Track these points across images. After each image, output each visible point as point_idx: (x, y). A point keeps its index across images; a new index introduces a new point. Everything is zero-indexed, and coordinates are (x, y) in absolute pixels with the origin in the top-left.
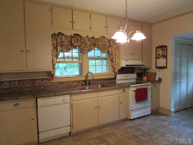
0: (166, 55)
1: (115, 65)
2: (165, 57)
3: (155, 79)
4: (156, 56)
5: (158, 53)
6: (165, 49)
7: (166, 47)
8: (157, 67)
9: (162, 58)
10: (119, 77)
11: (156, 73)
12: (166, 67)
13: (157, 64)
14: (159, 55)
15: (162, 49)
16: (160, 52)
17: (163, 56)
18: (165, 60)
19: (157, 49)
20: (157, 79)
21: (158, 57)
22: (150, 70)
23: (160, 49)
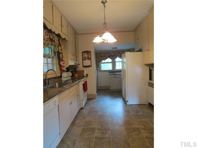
0: (90, 57)
1: (64, 63)
2: (90, 59)
3: (84, 74)
4: (83, 58)
5: (84, 56)
6: (89, 54)
7: (90, 52)
8: (84, 66)
9: (88, 60)
10: (65, 74)
11: (84, 71)
12: (91, 66)
13: (84, 64)
14: (85, 57)
15: (87, 54)
16: (86, 56)
17: (88, 58)
18: (90, 61)
19: (83, 53)
20: (85, 75)
21: (84, 59)
22: (78, 68)
23: (86, 53)
